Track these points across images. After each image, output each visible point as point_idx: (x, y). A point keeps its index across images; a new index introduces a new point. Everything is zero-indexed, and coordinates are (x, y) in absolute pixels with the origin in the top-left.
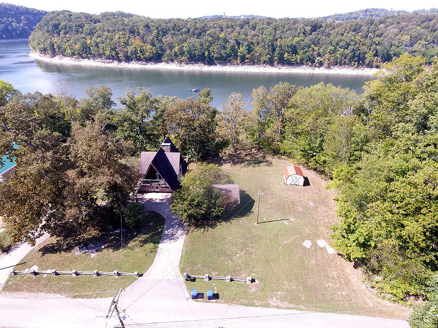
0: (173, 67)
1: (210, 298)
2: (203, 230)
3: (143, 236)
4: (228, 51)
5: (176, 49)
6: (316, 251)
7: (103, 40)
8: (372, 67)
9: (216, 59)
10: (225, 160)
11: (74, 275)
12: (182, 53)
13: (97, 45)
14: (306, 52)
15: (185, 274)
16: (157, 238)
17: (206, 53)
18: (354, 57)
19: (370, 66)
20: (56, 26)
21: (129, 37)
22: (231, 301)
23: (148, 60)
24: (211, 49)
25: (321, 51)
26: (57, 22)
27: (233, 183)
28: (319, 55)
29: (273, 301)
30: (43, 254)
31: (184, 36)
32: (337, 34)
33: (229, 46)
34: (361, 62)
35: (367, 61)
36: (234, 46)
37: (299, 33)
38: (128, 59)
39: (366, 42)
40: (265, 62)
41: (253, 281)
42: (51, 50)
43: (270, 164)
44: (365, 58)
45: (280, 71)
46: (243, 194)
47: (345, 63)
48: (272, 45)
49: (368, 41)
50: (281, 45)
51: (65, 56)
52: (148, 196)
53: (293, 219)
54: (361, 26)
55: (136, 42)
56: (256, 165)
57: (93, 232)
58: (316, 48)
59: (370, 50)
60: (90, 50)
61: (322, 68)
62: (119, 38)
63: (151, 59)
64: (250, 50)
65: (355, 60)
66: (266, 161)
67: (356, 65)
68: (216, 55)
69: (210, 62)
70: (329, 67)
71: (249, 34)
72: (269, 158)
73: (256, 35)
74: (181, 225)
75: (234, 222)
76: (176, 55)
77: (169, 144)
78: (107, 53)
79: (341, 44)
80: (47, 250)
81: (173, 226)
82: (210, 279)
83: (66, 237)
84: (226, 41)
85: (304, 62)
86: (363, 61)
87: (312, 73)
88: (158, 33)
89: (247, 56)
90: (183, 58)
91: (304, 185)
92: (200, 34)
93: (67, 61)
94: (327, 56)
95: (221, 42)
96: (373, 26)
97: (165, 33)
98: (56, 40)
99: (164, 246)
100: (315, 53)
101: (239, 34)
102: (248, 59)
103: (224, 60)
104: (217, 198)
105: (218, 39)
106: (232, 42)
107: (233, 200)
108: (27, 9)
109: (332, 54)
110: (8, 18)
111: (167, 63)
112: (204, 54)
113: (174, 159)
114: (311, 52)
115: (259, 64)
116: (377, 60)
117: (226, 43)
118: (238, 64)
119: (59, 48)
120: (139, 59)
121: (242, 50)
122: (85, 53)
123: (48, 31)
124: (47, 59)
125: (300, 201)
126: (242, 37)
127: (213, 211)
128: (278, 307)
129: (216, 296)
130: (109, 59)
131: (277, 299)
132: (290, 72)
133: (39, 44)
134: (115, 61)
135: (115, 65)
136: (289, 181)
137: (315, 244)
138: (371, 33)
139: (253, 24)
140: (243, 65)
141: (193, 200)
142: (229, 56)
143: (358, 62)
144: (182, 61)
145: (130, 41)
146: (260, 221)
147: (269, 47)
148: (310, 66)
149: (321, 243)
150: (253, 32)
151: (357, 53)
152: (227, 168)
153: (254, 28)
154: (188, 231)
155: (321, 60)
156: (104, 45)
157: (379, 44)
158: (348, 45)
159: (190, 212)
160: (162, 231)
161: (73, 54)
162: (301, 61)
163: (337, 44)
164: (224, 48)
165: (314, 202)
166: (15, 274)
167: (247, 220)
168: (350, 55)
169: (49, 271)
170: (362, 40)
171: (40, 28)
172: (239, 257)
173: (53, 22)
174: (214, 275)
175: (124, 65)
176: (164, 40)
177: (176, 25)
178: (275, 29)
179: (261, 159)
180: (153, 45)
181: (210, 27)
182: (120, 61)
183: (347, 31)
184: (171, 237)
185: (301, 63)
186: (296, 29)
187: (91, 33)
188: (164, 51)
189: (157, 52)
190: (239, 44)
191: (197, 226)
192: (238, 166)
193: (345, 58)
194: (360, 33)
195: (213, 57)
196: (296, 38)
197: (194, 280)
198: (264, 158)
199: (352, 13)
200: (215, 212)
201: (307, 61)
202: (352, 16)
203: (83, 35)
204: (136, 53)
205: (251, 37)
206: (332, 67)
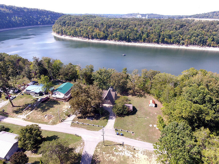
0: (112, 42)
1: (121, 135)
2: (120, 117)
3: (104, 117)
4: (138, 36)
5: (114, 34)
6: (153, 128)
7: (83, 29)
8: (210, 46)
9: (132, 39)
10: (129, 94)
11: (87, 125)
12: (116, 36)
13: (80, 31)
14: (176, 38)
15: (115, 128)
16: (108, 118)
17: (127, 37)
18: (201, 41)
19: (209, 46)
20: (64, 23)
21: (94, 28)
22: (127, 137)
23: (101, 39)
24: (130, 35)
25: (184, 37)
26: (65, 21)
27: (131, 104)
28: (183, 39)
29: (138, 139)
30: (78, 119)
31: (118, 28)
32: (193, 29)
33: (138, 34)
34: (204, 44)
35: (207, 43)
36: (141, 34)
37: (173, 29)
38: (93, 38)
39: (208, 34)
40: (155, 42)
41: (133, 133)
42: (61, 32)
43: (145, 97)
44: (206, 42)
45: (162, 46)
46: (134, 108)
47: (196, 44)
48: (159, 34)
49: (209, 34)
50: (163, 34)
51: (67, 35)
52: (105, 105)
53: (148, 118)
54: (206, 26)
55: (97, 31)
56: (141, 97)
57: (92, 114)
58: (182, 36)
59: (210, 38)
60: (77, 33)
61: (183, 46)
62: (90, 29)
63: (102, 38)
64: (148, 36)
65: (201, 42)
66: (144, 96)
67: (202, 45)
68: (132, 38)
69: (129, 41)
70: (187, 46)
71: (149, 28)
72: (146, 95)
73: (152, 29)
74: (114, 115)
75: (130, 116)
76: (114, 37)
77: (112, 89)
78: (84, 35)
79: (194, 35)
80: (79, 118)
81: (112, 115)
82: (122, 131)
83: (83, 115)
84: (137, 31)
85: (175, 42)
86: (205, 44)
87: (178, 48)
88: (107, 27)
89: (147, 39)
90: (117, 38)
91: (155, 107)
92: (125, 28)
93: (68, 38)
94: (187, 40)
95: (135, 32)
96: (213, 26)
97: (109, 27)
98: (64, 29)
99: (110, 121)
100: (181, 38)
101: (144, 28)
102: (147, 40)
103: (135, 40)
104: (126, 109)
105: (133, 30)
106: (140, 32)
107: (130, 110)
108: (51, 12)
109: (189, 39)
110: (43, 16)
111: (109, 40)
112: (126, 37)
113: (113, 94)
114: (179, 38)
115: (152, 43)
116: (213, 43)
117: (137, 33)
118: (142, 42)
119: (65, 32)
120: (97, 38)
121: (144, 36)
122: (75, 34)
123: (61, 24)
124: (59, 36)
125: (152, 112)
126: (145, 30)
127: (124, 112)
128: (138, 140)
129: (123, 135)
130: (85, 37)
131: (139, 138)
132: (167, 47)
133: (56, 30)
134: (87, 39)
135: (87, 40)
136: (150, 105)
137: (153, 126)
138: (211, 29)
139: (151, 24)
140: (144, 43)
141: (119, 109)
142: (138, 38)
143: (203, 44)
144: (116, 40)
145: (94, 30)
146: (138, 117)
147: (157, 35)
148: (178, 45)
149: (155, 126)
150: (150, 28)
151: (202, 39)
152: (130, 97)
153: (151, 26)
154: (116, 117)
155: (183, 42)
156: (83, 32)
157: (215, 35)
158: (198, 35)
159: (117, 112)
160: (109, 116)
161: (70, 35)
162: (173, 42)
163: (192, 35)
164: (136, 35)
165: (157, 113)
166: (73, 122)
167: (134, 116)
168: (199, 40)
169: (81, 123)
170: (205, 33)
171: (57, 23)
172: (130, 126)
173: (63, 21)
174: (122, 130)
175: (91, 41)
176: (109, 30)
177: (115, 24)
178: (161, 26)
179: (143, 95)
180: (104, 32)
181: (130, 24)
182: (89, 39)
183: (198, 28)
184: (111, 118)
185: (172, 43)
186: (172, 27)
187: (78, 26)
188: (108, 35)
189: (106, 35)
190: (143, 33)
191: (119, 116)
192: (134, 97)
193: (196, 41)
194: (205, 30)
195: (130, 38)
196: (171, 31)
197: (117, 130)
198: (144, 94)
199: (206, 14)
200: (125, 113)
201: (176, 42)
202: (206, 15)
203: (75, 27)
204: (96, 35)
205: (149, 30)
206: (188, 45)
